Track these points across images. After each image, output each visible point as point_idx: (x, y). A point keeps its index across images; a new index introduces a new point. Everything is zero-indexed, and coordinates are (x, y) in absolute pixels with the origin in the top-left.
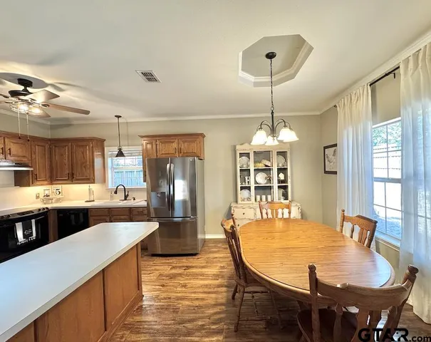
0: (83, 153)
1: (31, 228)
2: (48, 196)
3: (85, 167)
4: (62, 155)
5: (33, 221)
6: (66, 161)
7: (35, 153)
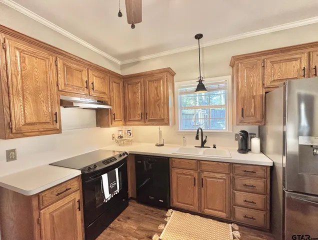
0: (156, 89)
1: (116, 180)
2: (121, 137)
3: (159, 105)
4: (135, 93)
5: (117, 170)
6: (139, 100)
7: (113, 91)
